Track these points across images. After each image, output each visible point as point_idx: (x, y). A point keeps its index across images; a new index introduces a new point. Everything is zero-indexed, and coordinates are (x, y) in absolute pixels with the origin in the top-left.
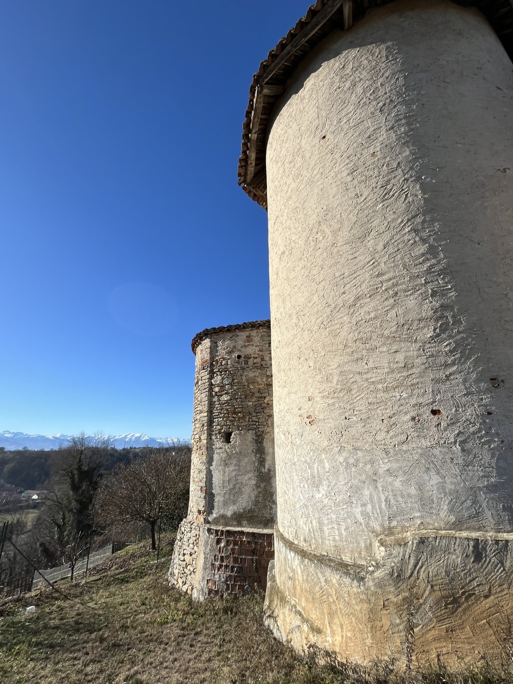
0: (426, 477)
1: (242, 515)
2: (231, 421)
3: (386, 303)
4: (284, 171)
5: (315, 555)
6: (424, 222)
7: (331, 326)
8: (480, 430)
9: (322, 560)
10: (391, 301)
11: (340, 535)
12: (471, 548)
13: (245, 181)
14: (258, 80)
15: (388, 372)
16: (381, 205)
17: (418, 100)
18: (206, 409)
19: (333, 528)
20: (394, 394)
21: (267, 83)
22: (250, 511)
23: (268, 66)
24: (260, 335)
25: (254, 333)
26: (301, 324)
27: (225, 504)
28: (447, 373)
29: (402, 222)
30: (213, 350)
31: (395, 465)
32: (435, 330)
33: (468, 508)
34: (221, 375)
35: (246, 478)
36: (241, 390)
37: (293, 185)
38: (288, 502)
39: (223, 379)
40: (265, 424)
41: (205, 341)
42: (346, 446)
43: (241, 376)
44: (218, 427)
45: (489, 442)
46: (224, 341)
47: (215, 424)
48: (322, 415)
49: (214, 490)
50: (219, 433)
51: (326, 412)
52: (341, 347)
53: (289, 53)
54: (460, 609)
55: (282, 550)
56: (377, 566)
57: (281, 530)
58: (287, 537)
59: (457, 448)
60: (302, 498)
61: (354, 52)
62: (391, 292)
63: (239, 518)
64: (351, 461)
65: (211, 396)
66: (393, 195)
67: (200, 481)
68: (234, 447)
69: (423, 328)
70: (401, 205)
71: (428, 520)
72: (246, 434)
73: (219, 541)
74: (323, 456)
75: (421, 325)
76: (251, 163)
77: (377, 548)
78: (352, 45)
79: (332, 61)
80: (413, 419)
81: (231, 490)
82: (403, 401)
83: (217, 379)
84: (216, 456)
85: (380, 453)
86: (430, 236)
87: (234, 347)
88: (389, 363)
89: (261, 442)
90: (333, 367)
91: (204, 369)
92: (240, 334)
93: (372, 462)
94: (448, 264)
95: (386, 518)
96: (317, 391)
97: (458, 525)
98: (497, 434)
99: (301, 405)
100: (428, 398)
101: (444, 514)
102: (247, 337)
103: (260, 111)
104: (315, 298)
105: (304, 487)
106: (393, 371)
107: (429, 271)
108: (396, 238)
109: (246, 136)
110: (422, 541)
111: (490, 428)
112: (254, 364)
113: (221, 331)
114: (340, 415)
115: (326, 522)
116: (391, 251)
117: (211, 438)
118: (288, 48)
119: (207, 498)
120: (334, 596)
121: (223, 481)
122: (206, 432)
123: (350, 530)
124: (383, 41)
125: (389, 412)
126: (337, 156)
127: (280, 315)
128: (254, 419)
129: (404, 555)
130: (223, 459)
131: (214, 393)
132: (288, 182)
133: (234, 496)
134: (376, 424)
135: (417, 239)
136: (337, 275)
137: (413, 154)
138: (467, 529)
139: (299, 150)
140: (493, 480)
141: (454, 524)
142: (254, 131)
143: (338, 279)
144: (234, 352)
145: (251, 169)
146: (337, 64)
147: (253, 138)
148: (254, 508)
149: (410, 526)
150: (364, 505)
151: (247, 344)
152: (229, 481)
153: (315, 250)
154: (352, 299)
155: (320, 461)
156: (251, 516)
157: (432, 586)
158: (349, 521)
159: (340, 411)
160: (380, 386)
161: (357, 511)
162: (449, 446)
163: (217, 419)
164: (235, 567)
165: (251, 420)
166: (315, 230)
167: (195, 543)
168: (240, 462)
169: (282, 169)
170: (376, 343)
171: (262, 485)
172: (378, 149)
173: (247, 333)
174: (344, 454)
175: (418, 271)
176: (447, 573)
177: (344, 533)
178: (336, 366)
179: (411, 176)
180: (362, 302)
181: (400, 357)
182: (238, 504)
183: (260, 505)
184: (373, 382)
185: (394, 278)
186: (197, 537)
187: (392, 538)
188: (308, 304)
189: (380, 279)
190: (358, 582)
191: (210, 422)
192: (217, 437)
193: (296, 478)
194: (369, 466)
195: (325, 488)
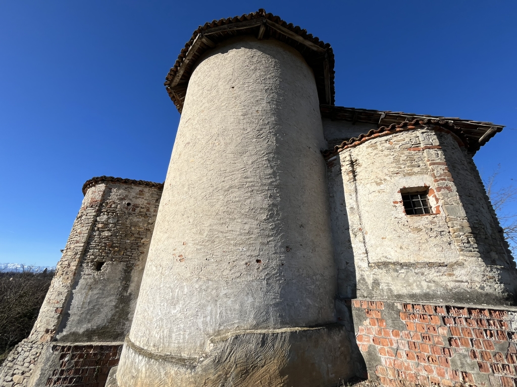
0: (246, 299)
1: (95, 331)
2: (106, 253)
3: (246, 194)
4: (203, 93)
5: (160, 356)
6: (273, 157)
7: (211, 199)
8: (276, 273)
9: (166, 359)
10: (249, 194)
11: (184, 338)
12: (261, 339)
13: (169, 85)
14: (201, 30)
15: (239, 234)
16: (255, 140)
17: (283, 96)
18: (84, 240)
19: (180, 334)
20: (239, 248)
21: (206, 36)
22: (104, 327)
23: (210, 27)
24: (151, 193)
25: (146, 190)
26: (190, 192)
27: (80, 322)
28: (268, 240)
29: (263, 153)
30: (106, 194)
31: (230, 291)
32: (267, 216)
33: (263, 316)
34: (108, 215)
35: (108, 300)
36: (123, 230)
37: (207, 105)
38: (146, 317)
39: (109, 218)
40: (137, 258)
41: (101, 185)
42: (202, 277)
43: (127, 219)
44: (93, 257)
45: (279, 280)
46: (119, 189)
47: (89, 254)
48: (190, 255)
49: (71, 311)
50: (91, 262)
51: (194, 254)
52: (214, 214)
53: (225, 29)
54: (248, 376)
55: (130, 356)
56: (206, 357)
57: (133, 340)
58: (138, 345)
59: (265, 282)
60: (160, 314)
61: (259, 53)
62: (250, 189)
63: (89, 335)
64: (204, 287)
65: (92, 230)
66: (262, 137)
67: (58, 302)
68: (103, 274)
69: (262, 213)
70: (265, 144)
71: (242, 324)
72: (117, 264)
73: (62, 357)
74: (185, 284)
75: (261, 212)
76: (178, 76)
77: (208, 345)
78: (259, 49)
79: (248, 50)
80: (246, 264)
81: (89, 310)
82: (243, 253)
83: (103, 218)
84: (82, 281)
85: (223, 283)
86: (275, 166)
87: (127, 196)
88: (240, 229)
89: (129, 272)
90: (206, 225)
91: (92, 207)
92: (135, 187)
93: (217, 289)
94: (280, 183)
95: (218, 325)
96: (191, 239)
97: (256, 327)
98: (284, 276)
99: (176, 247)
100: (256, 253)
101: (251, 320)
102: (140, 191)
103: (196, 49)
104: (205, 179)
105: (163, 305)
106: (241, 235)
107: (271, 184)
108: (259, 160)
109: (181, 58)
110: (236, 338)
111: (281, 273)
112: (140, 212)
113: (118, 181)
114: (203, 257)
115: (175, 330)
116: (255, 166)
117: (81, 266)
118: (225, 26)
119: (61, 318)
120: (169, 384)
121: (84, 303)
122: (77, 260)
123: (192, 334)
124: (274, 57)
125: (234, 258)
126: (238, 102)
127: (175, 183)
128: (128, 253)
129: (224, 348)
130: (89, 284)
131: (96, 228)
132: (203, 101)
133: (91, 315)
134: (225, 265)
135: (269, 165)
136: (222, 169)
137: (276, 121)
138: (261, 328)
139: (215, 86)
140: (277, 300)
141: (255, 326)
142: (187, 58)
143: (222, 172)
144: (125, 200)
145: (177, 80)
146: (250, 53)
147: (185, 61)
148: (108, 325)
149: (231, 329)
150: (206, 317)
151: (138, 196)
152: (89, 303)
153: (212, 149)
154: (228, 187)
155: (182, 286)
156: (103, 332)
157: (236, 365)
158: (193, 328)
159: (204, 254)
160: (232, 242)
161: (200, 321)
162: (261, 280)
163: (92, 250)
164: (75, 378)
165: (125, 254)
166: (214, 138)
167: (33, 361)
168: (105, 287)
169: (201, 92)
170: (235, 216)
171: (121, 306)
172: (260, 109)
173: (140, 189)
174: (200, 283)
175: (265, 182)
176: (246, 355)
177: (187, 337)
178: (208, 225)
179: (273, 132)
180: (233, 190)
181: (247, 227)
182: (93, 323)
183: (114, 323)
184: (229, 239)
185: (254, 182)
186: (37, 356)
187: (219, 337)
188: (198, 182)
189: (246, 180)
190: (191, 370)
191: (85, 251)
192: (88, 265)
193: (158, 298)
194: (214, 291)
195: (181, 306)
